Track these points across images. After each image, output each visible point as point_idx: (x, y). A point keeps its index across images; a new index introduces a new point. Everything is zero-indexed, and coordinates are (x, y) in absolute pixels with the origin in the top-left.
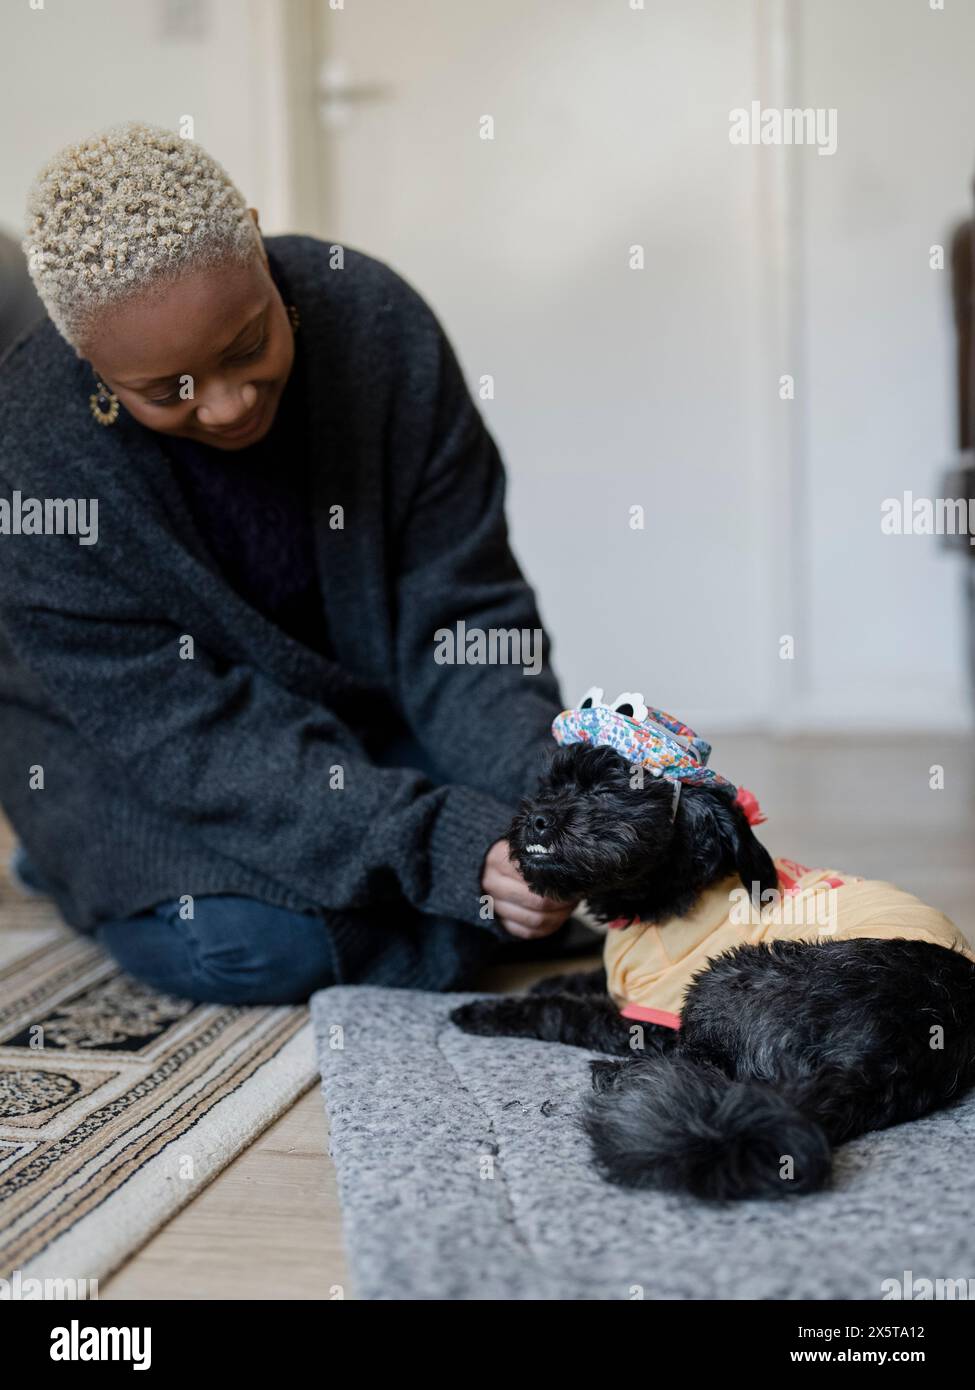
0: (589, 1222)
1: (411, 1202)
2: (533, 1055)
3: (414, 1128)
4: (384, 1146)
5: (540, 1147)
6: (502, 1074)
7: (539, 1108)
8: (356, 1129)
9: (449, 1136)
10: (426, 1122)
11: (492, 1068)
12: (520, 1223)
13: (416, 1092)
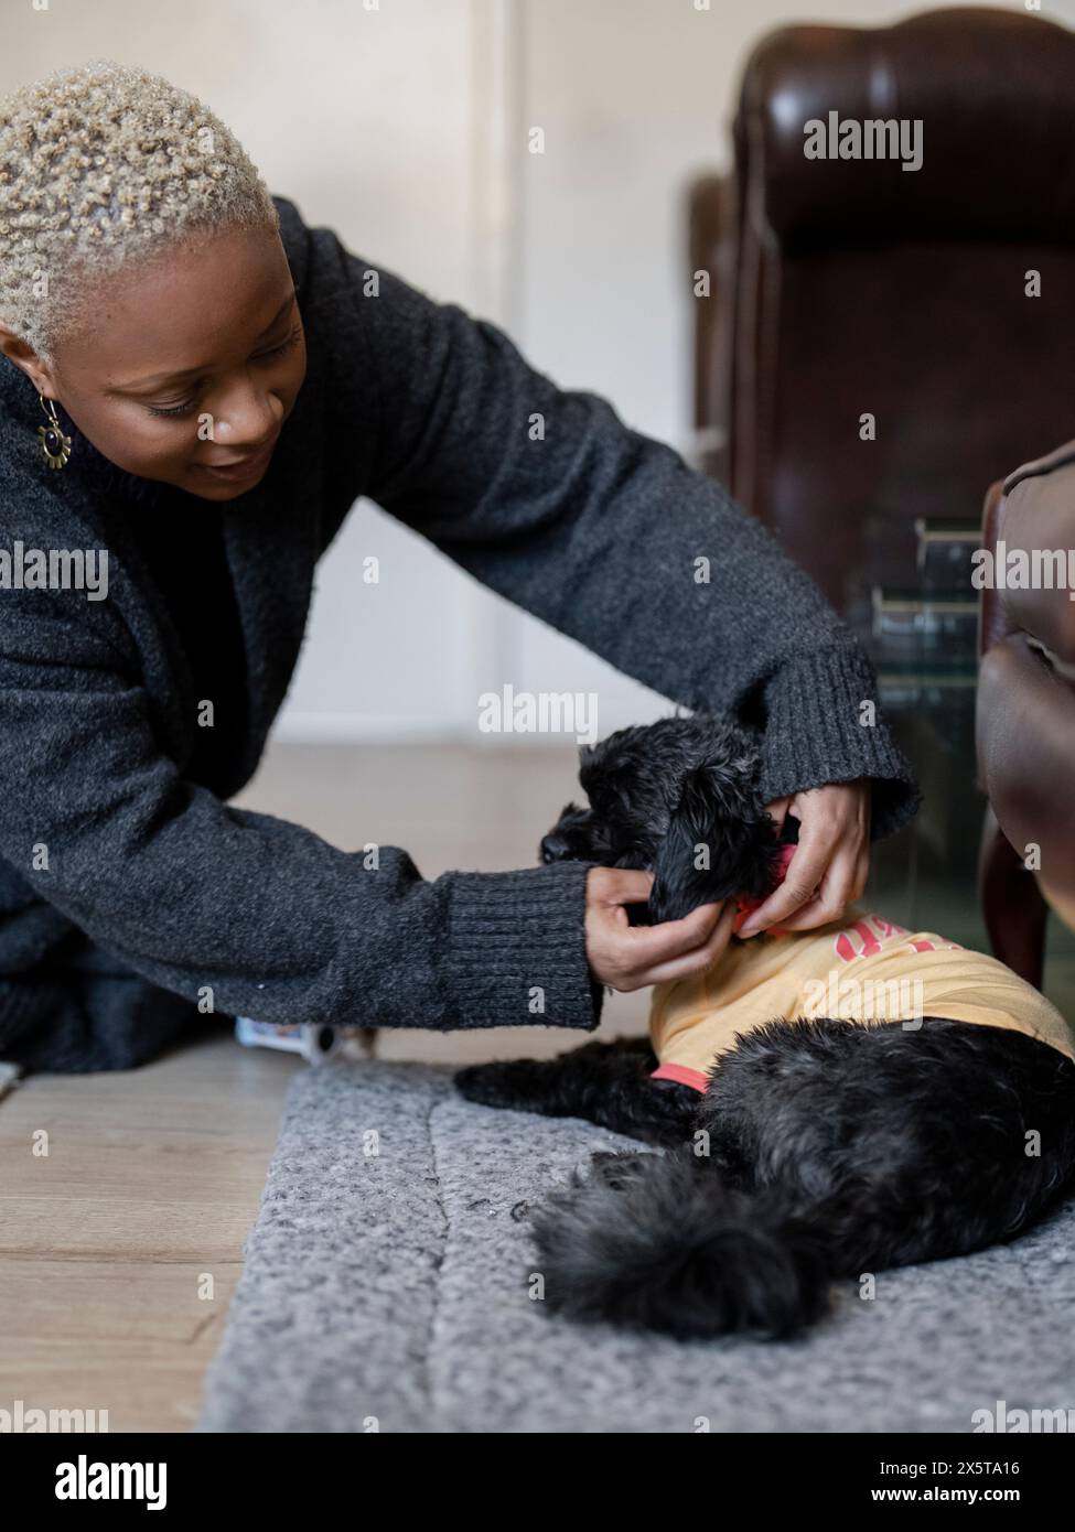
0: (514, 1367)
1: (306, 1324)
2: (534, 1139)
3: (349, 1227)
4: (303, 1248)
5: (493, 1261)
6: (486, 1163)
7: (509, 1210)
8: (281, 1223)
9: (390, 1241)
10: (365, 1221)
11: (478, 1153)
12: (432, 1362)
13: (370, 1183)
